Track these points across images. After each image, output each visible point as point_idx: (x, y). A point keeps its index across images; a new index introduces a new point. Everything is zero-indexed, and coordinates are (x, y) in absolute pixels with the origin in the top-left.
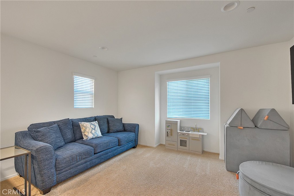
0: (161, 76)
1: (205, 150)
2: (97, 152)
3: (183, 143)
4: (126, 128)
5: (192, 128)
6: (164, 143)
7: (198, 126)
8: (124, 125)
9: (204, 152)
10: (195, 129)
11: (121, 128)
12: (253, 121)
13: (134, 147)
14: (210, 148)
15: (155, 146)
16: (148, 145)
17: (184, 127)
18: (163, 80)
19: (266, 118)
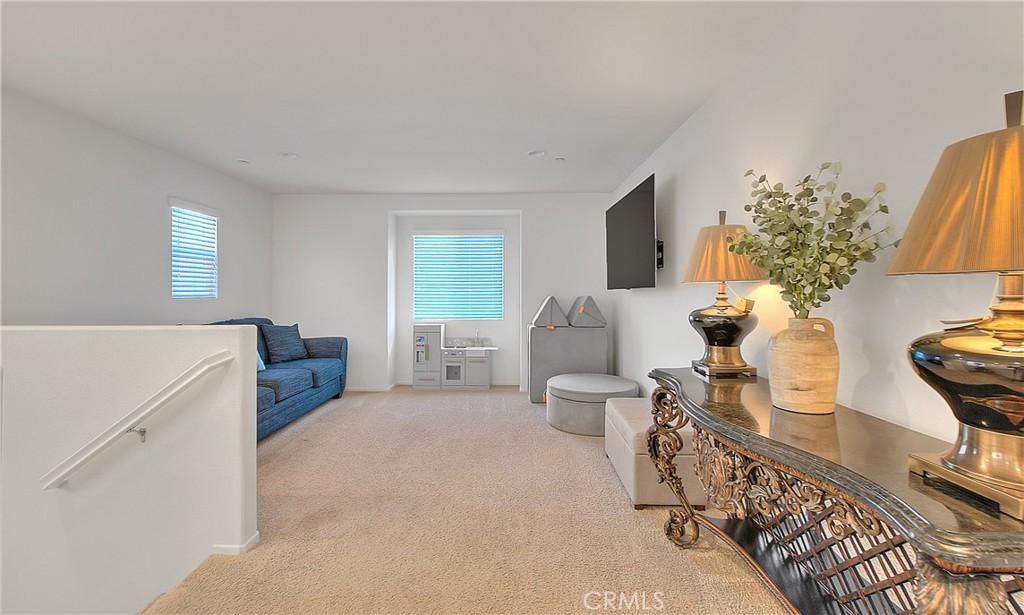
0: (398, 219)
1: (495, 382)
2: (282, 397)
3: (453, 372)
4: (314, 351)
5: (469, 339)
6: (410, 382)
7: (482, 336)
8: (305, 342)
9: (492, 387)
10: (475, 342)
11: (300, 350)
12: (568, 318)
13: (337, 397)
14: (504, 376)
15: (388, 388)
16: (369, 389)
17: (453, 339)
18: (404, 229)
19: (581, 311)
